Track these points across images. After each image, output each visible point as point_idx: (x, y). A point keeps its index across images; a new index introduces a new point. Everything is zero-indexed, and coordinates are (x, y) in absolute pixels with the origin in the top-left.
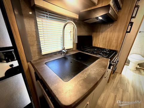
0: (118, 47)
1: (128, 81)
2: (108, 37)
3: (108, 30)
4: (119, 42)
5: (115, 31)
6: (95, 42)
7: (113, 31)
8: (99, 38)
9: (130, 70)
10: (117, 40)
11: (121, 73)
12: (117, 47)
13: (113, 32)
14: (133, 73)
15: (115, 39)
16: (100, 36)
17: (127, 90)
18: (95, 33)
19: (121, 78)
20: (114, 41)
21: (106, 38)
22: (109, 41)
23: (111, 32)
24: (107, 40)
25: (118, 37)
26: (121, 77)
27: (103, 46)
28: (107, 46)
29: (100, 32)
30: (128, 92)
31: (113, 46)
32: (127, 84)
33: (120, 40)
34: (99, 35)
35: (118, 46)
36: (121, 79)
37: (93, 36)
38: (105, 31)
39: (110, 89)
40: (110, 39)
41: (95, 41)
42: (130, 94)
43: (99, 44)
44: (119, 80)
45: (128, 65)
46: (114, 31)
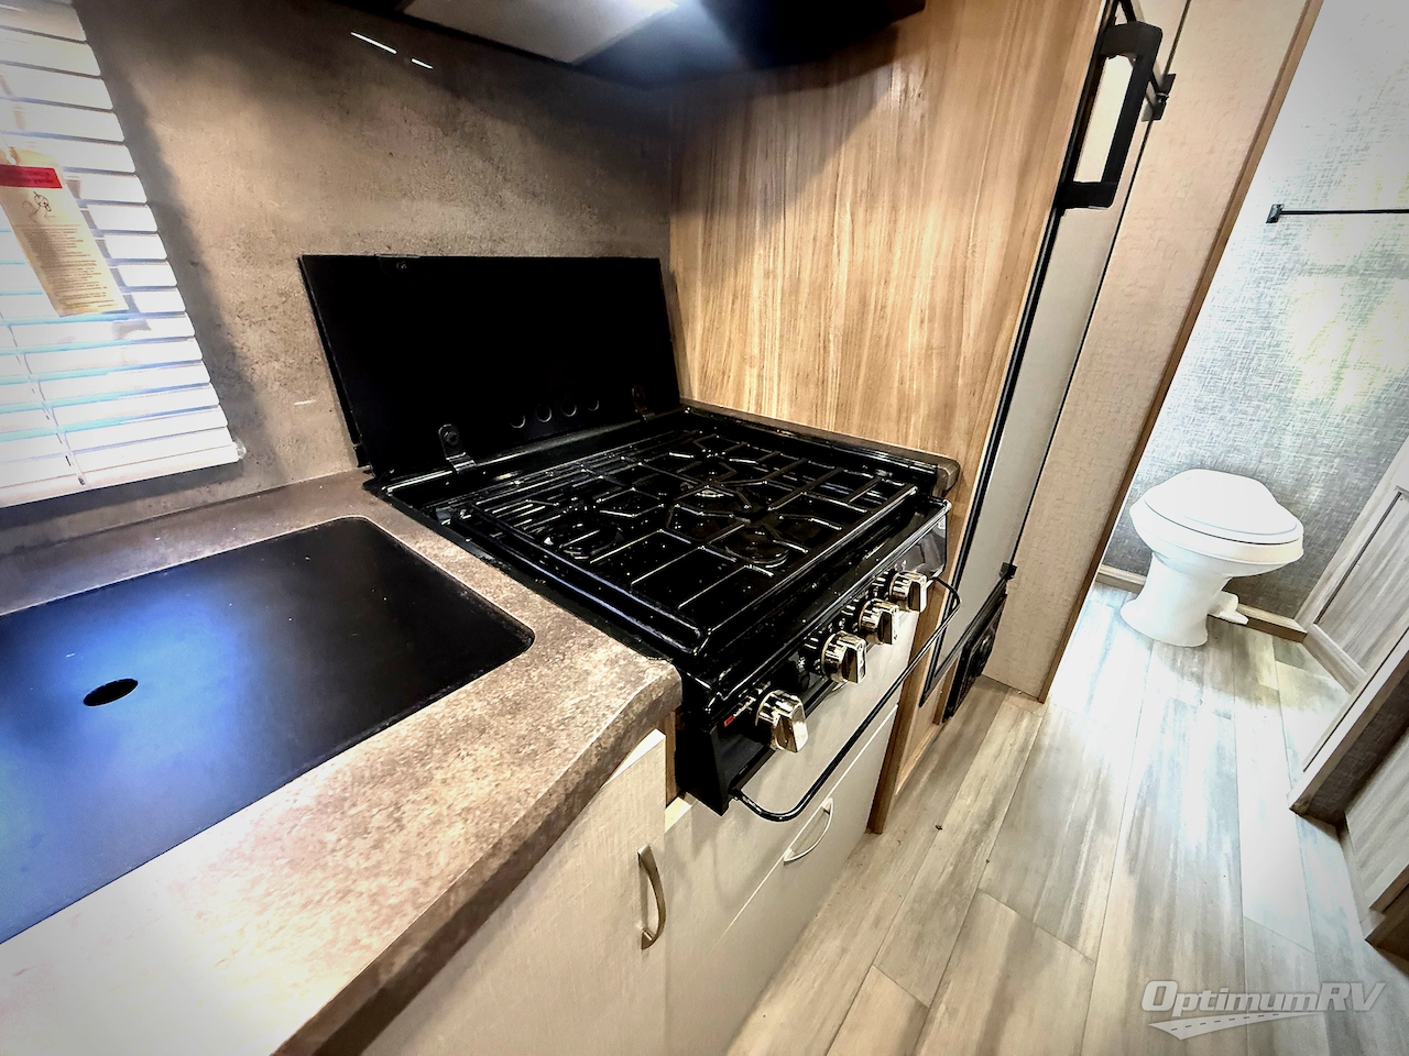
0: (961, 422)
1: (1101, 788)
2: (841, 276)
3: (829, 168)
4: (968, 348)
5: (914, 185)
6: (705, 341)
7: (895, 186)
8: (746, 297)
9: (1151, 643)
10: (947, 318)
11: (1041, 698)
12: (944, 414)
13: (894, 208)
14: (1174, 676)
15: (920, 297)
16: (758, 261)
17: (1066, 921)
18: (697, 225)
19: (1030, 755)
20: (914, 338)
21: (821, 289)
22: (851, 338)
23: (870, 197)
24: (838, 320)
25: (958, 279)
26: (1037, 748)
27: (794, 399)
28: (842, 408)
29: (744, 202)
30: (1071, 941)
31: (905, 409)
32: (1082, 830)
33: (976, 308)
34: (744, 246)
35: (962, 399)
36: (1030, 763)
37: (676, 263)
38: (798, 190)
39: (877, 922)
40: (864, 302)
41: (708, 331)
42: (1091, 962)
43: (750, 380)
44: (1005, 786)
45: (1137, 589)
46: (904, 190)
